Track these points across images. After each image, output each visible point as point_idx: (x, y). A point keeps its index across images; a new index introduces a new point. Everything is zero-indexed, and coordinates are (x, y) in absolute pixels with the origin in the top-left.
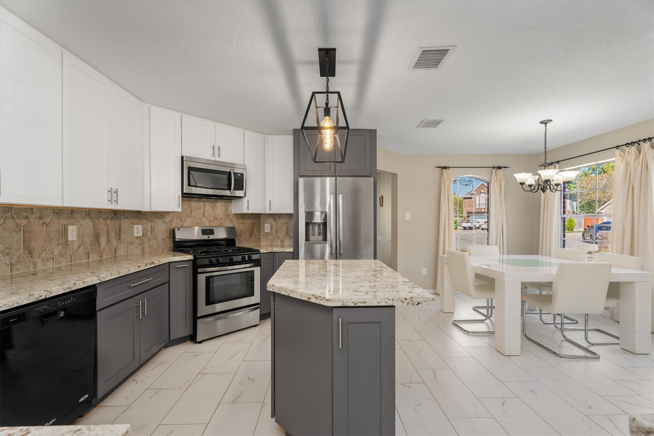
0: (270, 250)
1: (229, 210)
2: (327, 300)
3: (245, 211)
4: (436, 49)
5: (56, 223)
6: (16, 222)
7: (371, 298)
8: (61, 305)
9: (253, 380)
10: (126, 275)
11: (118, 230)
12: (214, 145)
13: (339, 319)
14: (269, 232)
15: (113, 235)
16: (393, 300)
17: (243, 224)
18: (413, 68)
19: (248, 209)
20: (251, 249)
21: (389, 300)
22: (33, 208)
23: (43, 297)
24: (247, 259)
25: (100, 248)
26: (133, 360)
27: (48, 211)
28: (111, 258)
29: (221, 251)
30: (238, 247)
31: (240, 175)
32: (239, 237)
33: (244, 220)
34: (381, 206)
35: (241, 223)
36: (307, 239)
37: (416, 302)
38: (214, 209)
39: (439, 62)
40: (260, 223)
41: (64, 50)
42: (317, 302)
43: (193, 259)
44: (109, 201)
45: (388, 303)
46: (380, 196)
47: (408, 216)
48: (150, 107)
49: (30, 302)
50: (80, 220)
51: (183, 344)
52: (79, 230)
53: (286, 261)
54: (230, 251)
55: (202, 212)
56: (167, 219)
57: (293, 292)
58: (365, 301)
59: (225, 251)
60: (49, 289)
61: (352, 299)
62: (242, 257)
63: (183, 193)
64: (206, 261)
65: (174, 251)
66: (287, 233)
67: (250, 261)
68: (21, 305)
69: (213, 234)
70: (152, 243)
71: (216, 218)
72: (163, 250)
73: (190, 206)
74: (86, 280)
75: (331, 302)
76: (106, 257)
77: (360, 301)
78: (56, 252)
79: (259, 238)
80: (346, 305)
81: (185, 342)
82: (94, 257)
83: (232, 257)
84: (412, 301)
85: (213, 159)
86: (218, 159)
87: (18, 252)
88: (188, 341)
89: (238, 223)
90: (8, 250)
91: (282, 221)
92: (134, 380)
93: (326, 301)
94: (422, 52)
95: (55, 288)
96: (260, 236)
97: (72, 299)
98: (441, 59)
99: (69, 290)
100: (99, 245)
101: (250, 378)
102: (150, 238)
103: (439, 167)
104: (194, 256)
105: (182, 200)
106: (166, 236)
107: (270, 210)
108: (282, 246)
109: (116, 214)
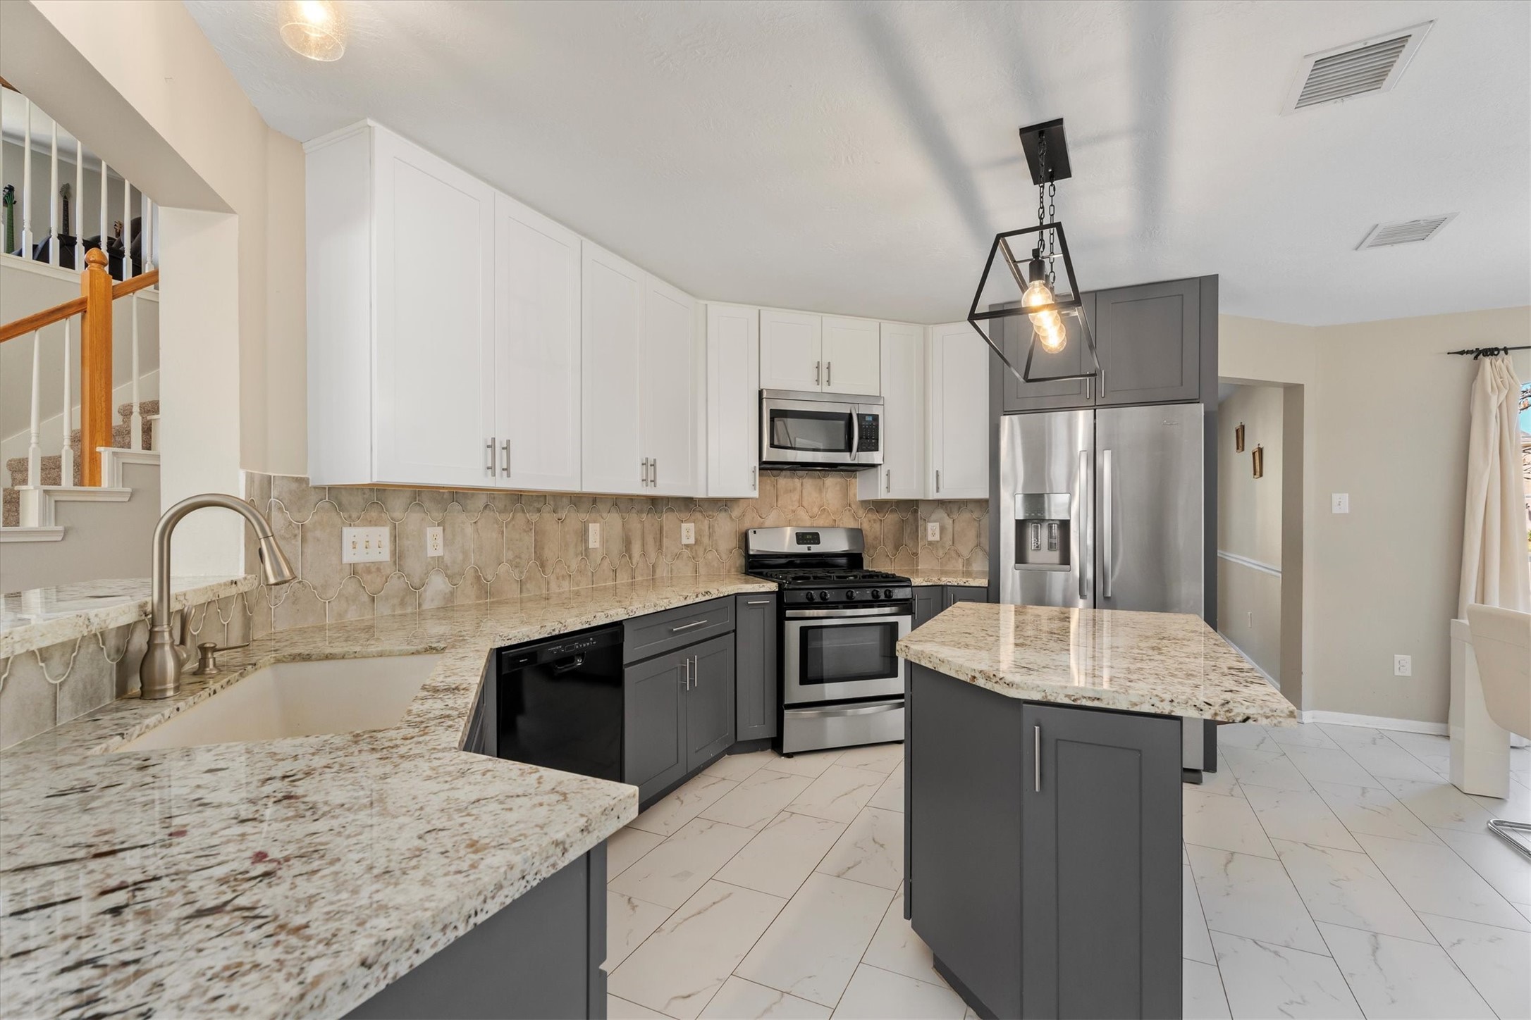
0: (934, 580)
1: (851, 493)
2: (1008, 684)
3: (883, 495)
4: (1361, 46)
5: (574, 519)
6: (526, 518)
7: (1114, 692)
8: (577, 647)
9: (882, 846)
10: (666, 610)
11: (658, 532)
12: (819, 362)
13: (1035, 728)
14: (938, 542)
15: (650, 540)
16: (1172, 701)
17: (879, 522)
18: (1296, 108)
19: (889, 491)
20: (894, 576)
21: (1162, 701)
22: (546, 496)
23: (556, 633)
24: (882, 597)
25: (632, 563)
26: (676, 761)
27: (564, 500)
28: (647, 580)
29: (830, 577)
30: (868, 571)
31: (870, 419)
32: (871, 551)
33: (882, 515)
34: (1256, 477)
35: (875, 520)
36: (1021, 558)
37: (1238, 714)
38: (820, 491)
39: (1385, 74)
40: (916, 520)
41: (583, 238)
42: (989, 686)
43: (777, 590)
44: (643, 480)
45: (1158, 707)
46: (1255, 448)
47: (1341, 503)
48: (706, 305)
49: (542, 637)
50: (604, 515)
51: (759, 753)
52: (602, 530)
53: (958, 604)
54: (851, 578)
55: (798, 497)
56: (736, 513)
57: (943, 662)
58: (1098, 697)
59: (838, 577)
60: (563, 621)
61: (1066, 687)
62: (873, 592)
63: (761, 462)
64: (801, 597)
65: (747, 573)
66: (978, 545)
67: (889, 601)
68: (532, 639)
69: (819, 543)
70: (709, 556)
71: (824, 509)
72: (729, 571)
73: (775, 486)
74: (611, 612)
75: (1017, 689)
76: (640, 578)
77: (1087, 695)
78: (574, 566)
79: (916, 554)
80: (1052, 699)
81: (762, 750)
82: (623, 578)
83: (852, 592)
84: (1227, 711)
85: (818, 389)
86: (826, 389)
87: (528, 563)
88: (768, 748)
89: (870, 521)
90: (518, 560)
91: (966, 516)
92: (678, 798)
93: (1005, 685)
94: (1315, 65)
95: (571, 620)
96: (917, 550)
97: (591, 642)
98: (1391, 64)
99: (587, 626)
100: (630, 558)
101: (876, 840)
102: (708, 548)
103: (1462, 353)
104: (780, 586)
105: (760, 475)
106: (734, 545)
107: (938, 491)
108: (967, 574)
109: (655, 503)
